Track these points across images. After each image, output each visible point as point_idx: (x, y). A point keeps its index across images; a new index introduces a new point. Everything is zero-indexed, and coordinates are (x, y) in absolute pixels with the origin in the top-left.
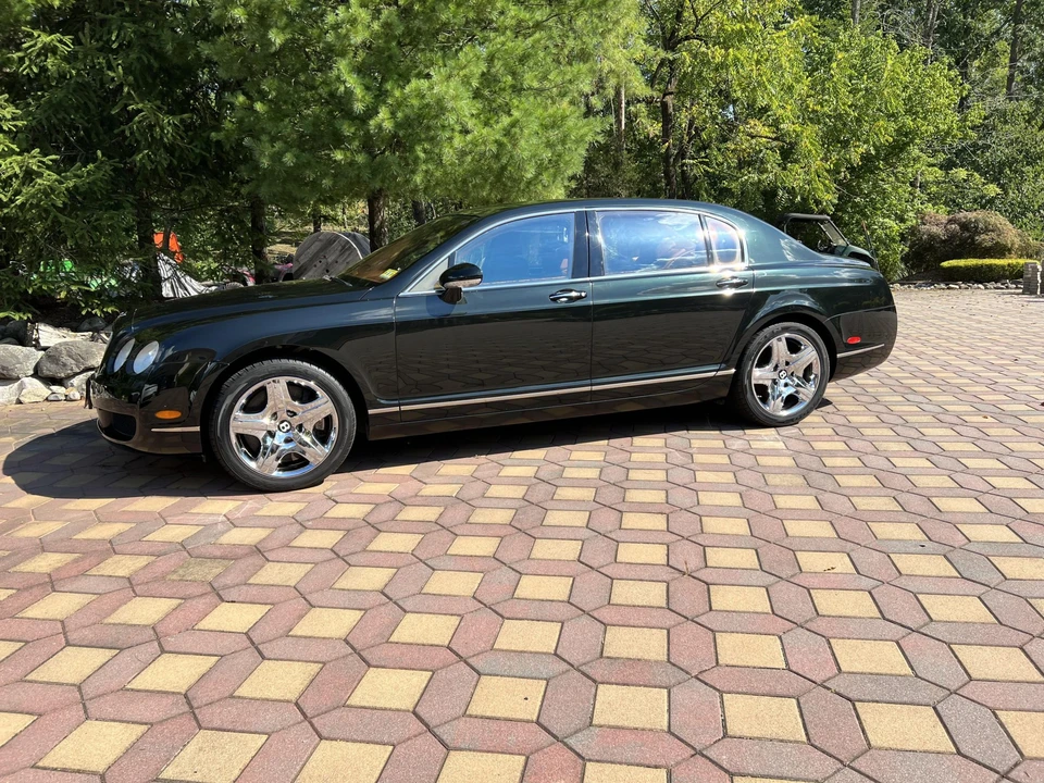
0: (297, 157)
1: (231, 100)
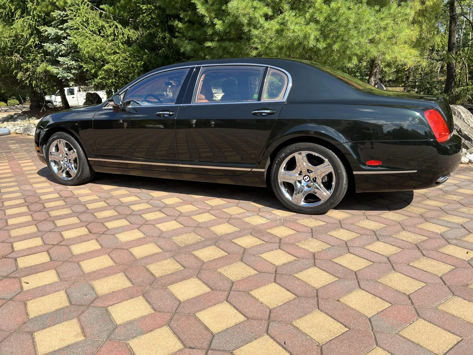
1: (172, 24)
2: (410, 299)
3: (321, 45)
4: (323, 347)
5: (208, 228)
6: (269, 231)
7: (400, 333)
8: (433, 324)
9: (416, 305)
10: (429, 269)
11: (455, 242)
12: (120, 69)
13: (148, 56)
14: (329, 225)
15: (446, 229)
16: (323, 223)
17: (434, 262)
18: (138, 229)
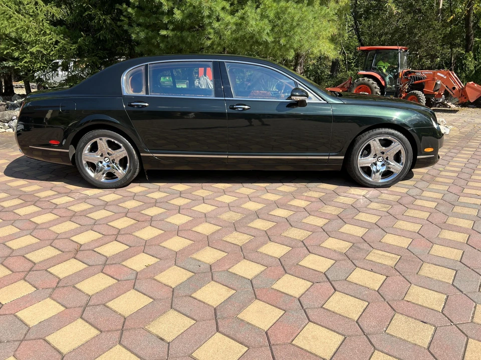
0: (147, 34)
1: (120, 7)
2: (420, 234)
3: (270, 39)
4: (396, 267)
5: (239, 207)
6: (289, 203)
7: (430, 253)
8: (443, 246)
9: (426, 237)
10: (417, 216)
11: (418, 197)
12: (52, 52)
13: (84, 40)
14: (329, 195)
15: (408, 190)
16: (324, 194)
17: (417, 211)
18: (179, 213)
